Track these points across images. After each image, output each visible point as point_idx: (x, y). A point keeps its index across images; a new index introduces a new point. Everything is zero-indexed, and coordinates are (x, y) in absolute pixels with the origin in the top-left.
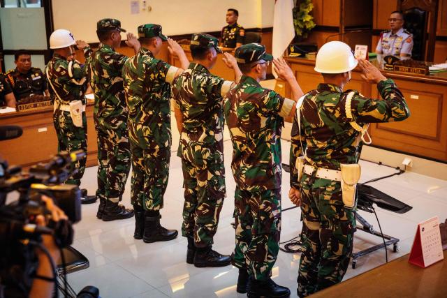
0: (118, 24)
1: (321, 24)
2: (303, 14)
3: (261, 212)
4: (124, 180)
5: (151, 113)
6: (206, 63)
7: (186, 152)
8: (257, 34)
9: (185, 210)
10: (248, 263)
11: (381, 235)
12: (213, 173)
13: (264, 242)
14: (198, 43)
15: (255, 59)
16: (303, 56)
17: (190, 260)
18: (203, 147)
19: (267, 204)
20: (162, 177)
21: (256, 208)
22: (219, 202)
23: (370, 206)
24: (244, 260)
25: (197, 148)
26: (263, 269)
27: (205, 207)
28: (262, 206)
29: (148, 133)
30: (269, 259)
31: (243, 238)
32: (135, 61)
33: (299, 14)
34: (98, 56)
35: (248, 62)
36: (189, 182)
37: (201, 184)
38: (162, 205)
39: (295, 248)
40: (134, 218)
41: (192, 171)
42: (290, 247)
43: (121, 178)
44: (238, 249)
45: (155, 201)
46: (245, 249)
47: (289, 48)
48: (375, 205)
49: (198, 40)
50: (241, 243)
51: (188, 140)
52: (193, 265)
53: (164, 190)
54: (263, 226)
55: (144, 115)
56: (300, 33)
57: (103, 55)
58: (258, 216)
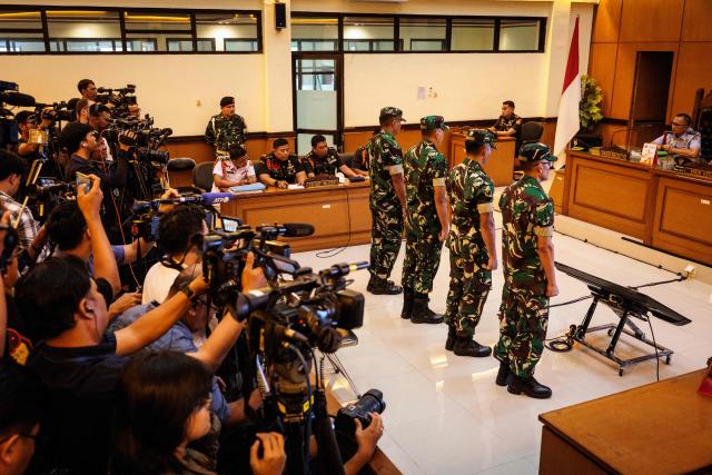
0: (400, 113)
1: (608, 116)
2: (590, 105)
3: (527, 310)
4: (392, 258)
5: (428, 203)
6: (479, 160)
7: (454, 244)
8: (540, 123)
9: (449, 298)
10: (511, 357)
11: (654, 345)
12: (479, 266)
13: (529, 339)
14: (473, 139)
15: (538, 158)
16: (586, 150)
17: (449, 346)
18: (471, 241)
19: (534, 303)
20: (433, 262)
21: (523, 306)
22: (484, 294)
23: (645, 314)
24: (507, 354)
25: (466, 242)
26: (525, 366)
27: (470, 298)
28: (529, 305)
29: (423, 222)
30: (533, 357)
31: (508, 332)
32: (417, 151)
33: (586, 105)
34: (378, 141)
35: (530, 159)
36: (456, 271)
37: (467, 275)
38: (430, 289)
39: (561, 347)
40: (402, 295)
41: (459, 261)
42: (555, 345)
43: (390, 256)
44: (501, 343)
45: (424, 284)
46: (508, 343)
47: (572, 141)
48: (649, 314)
49: (473, 136)
50: (505, 337)
51: (457, 232)
52: (452, 353)
53: (434, 275)
54: (528, 324)
55: (422, 205)
56: (585, 125)
57: (383, 141)
58: (524, 314)
